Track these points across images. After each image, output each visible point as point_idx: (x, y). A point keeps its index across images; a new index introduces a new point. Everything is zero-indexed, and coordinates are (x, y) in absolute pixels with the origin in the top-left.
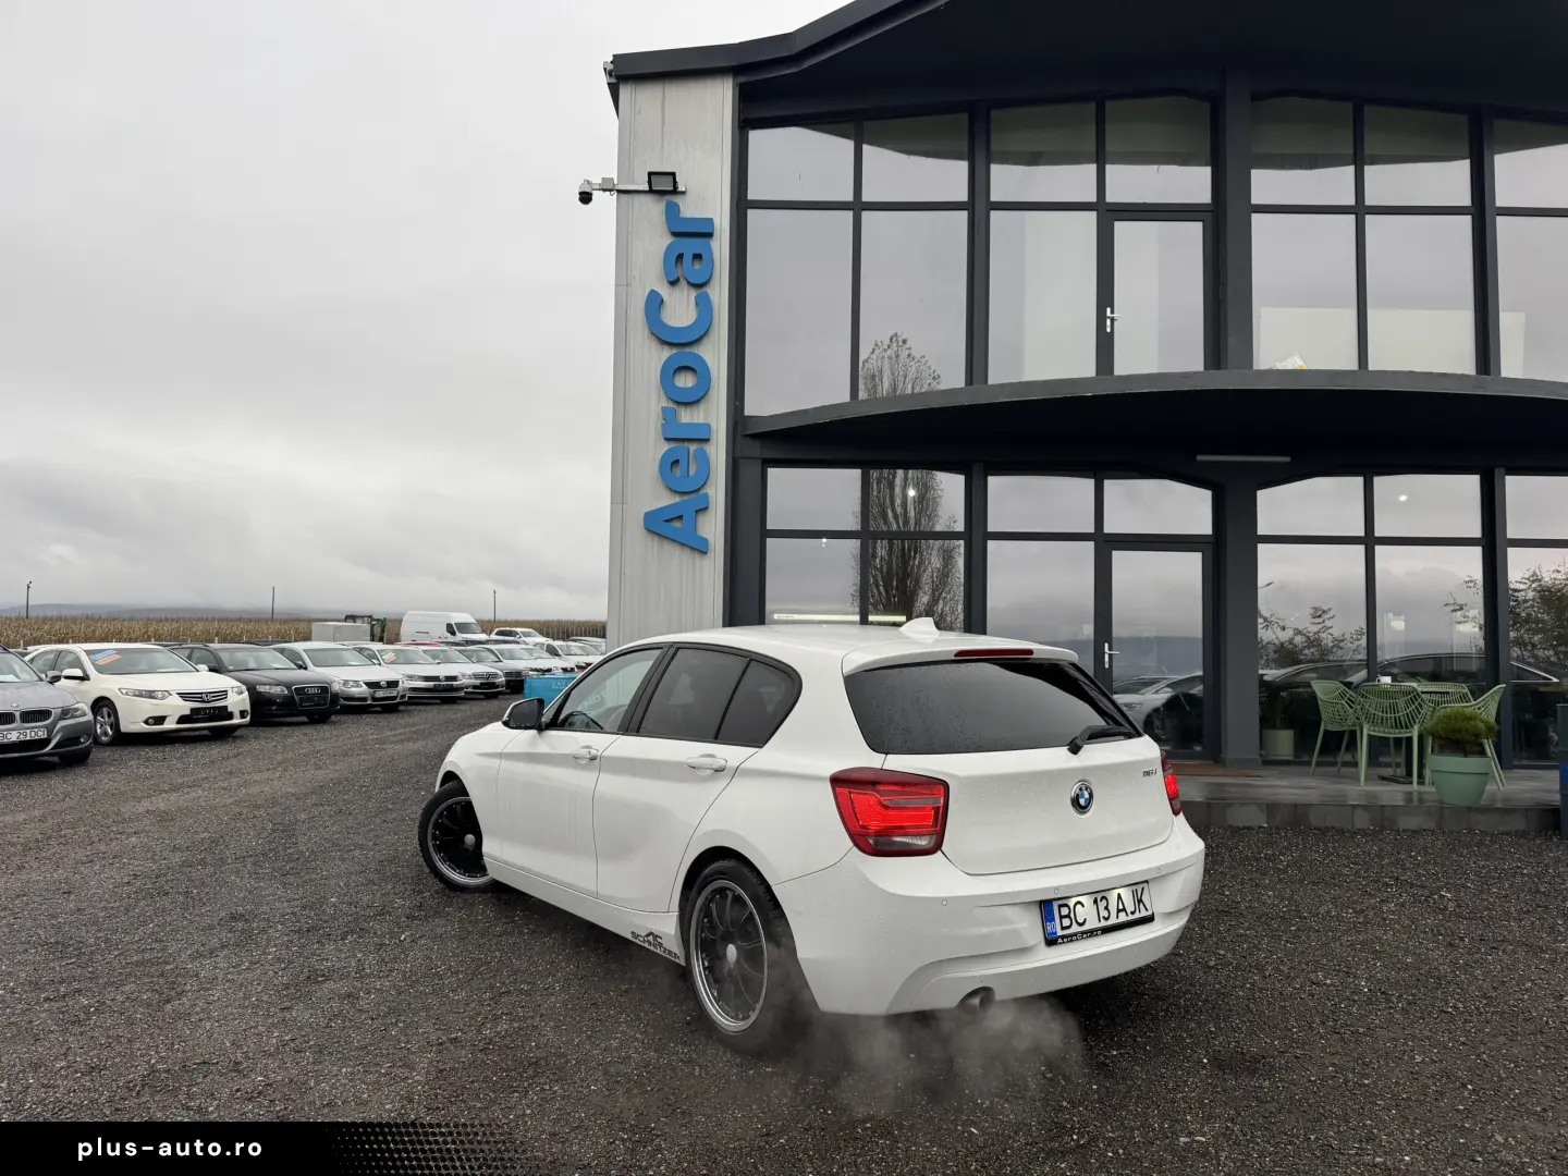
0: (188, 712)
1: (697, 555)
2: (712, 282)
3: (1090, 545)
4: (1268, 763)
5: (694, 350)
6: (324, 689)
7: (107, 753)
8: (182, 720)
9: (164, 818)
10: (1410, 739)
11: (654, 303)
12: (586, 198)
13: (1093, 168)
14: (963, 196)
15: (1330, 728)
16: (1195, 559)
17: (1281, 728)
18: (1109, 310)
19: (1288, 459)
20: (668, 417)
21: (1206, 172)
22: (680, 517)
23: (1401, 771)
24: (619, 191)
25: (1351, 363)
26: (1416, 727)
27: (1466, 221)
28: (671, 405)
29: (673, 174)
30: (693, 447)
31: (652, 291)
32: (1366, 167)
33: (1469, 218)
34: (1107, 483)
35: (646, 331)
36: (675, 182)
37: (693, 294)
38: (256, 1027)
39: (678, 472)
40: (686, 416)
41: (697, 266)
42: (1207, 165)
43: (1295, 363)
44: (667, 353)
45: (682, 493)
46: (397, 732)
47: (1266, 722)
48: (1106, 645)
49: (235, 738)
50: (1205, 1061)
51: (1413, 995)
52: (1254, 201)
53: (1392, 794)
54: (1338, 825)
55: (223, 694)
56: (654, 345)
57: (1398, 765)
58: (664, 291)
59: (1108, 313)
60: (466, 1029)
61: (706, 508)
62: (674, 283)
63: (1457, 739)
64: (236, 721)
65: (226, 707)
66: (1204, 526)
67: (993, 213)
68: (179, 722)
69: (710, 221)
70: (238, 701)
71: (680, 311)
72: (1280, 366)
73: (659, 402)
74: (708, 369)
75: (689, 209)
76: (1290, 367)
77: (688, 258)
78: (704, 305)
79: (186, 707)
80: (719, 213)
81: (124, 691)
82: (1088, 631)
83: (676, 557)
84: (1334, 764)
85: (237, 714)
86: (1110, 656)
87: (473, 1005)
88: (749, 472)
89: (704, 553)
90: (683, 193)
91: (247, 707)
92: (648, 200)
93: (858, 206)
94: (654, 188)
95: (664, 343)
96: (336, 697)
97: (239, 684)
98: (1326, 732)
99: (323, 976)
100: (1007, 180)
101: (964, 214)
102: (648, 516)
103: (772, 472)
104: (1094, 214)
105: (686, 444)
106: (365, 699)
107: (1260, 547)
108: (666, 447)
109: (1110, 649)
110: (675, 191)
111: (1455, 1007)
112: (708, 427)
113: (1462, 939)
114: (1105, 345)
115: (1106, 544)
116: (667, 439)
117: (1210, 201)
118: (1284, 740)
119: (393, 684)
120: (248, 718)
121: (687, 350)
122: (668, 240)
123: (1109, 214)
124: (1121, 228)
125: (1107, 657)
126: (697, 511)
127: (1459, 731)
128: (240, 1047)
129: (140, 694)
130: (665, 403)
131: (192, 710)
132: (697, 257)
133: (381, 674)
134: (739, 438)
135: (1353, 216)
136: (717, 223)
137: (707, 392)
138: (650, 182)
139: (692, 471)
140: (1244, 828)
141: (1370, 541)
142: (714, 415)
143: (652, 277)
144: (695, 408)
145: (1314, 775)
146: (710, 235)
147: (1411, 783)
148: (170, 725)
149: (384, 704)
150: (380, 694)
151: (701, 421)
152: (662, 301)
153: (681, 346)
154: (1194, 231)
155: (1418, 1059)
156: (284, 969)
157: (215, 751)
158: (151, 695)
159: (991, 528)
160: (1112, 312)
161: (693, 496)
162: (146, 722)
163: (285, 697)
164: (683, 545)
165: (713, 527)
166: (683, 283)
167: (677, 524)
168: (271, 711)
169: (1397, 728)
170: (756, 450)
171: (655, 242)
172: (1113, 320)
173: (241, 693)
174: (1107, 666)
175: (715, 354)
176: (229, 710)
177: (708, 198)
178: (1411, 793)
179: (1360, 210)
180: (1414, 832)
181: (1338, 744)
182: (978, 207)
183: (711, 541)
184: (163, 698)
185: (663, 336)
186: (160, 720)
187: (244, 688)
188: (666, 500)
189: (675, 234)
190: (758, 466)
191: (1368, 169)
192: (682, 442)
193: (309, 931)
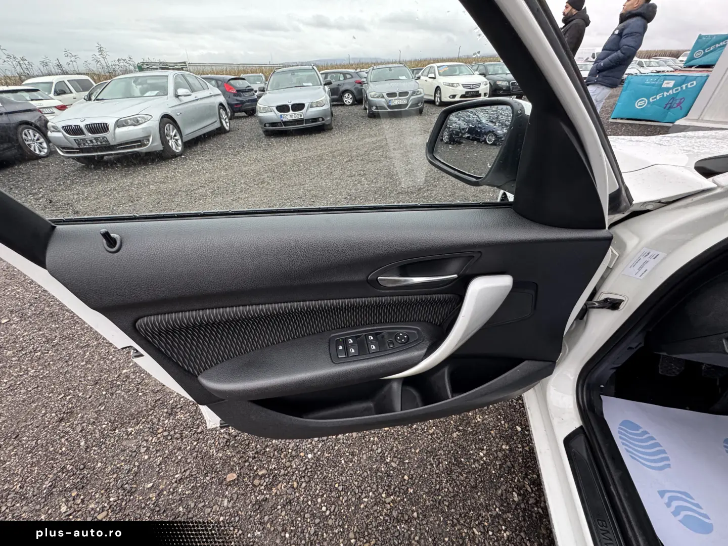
8: (462, 96)
55: (479, 85)
64: (482, 98)
70: (484, 88)
79: (463, 91)
81: (445, 84)
85: (483, 94)
91: (488, 89)
129: (449, 85)
131: (466, 92)
148: (457, 99)
158: (452, 85)
162: (450, 97)
173: (486, 84)
176: (479, 93)
184: (456, 86)
186: (454, 96)
187: (488, 82)
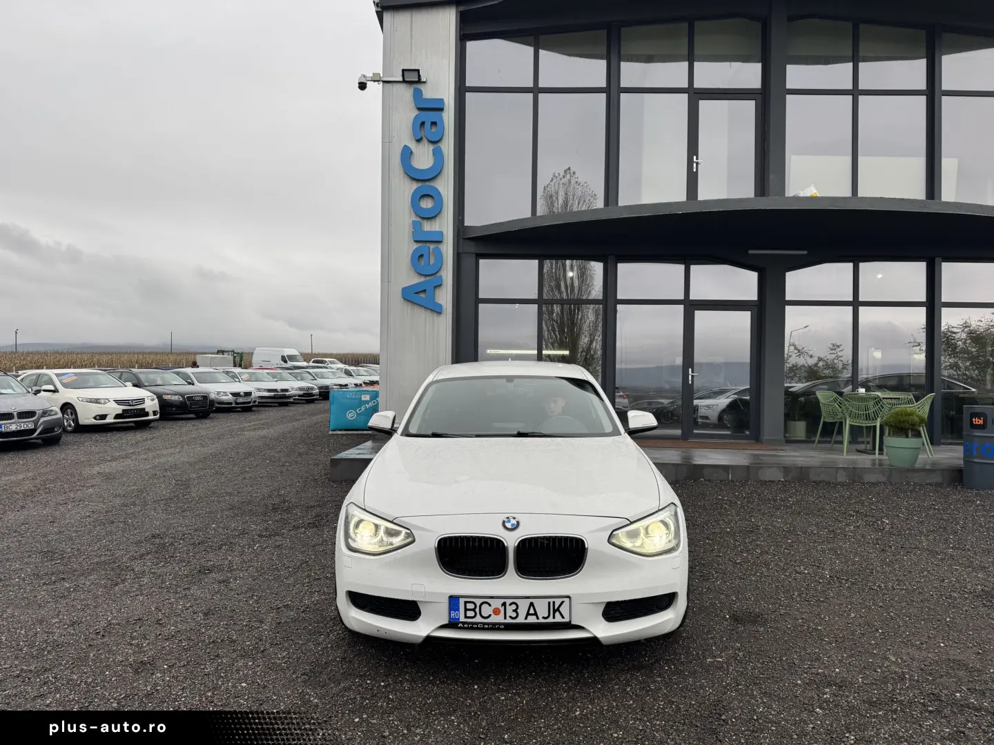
0: (120, 412)
1: (435, 314)
2: (443, 140)
3: (682, 307)
4: (789, 442)
5: (432, 184)
6: (205, 397)
7: (70, 438)
8: (117, 416)
9: (108, 477)
10: (875, 427)
11: (407, 154)
12: (362, 86)
13: (686, 64)
14: (603, 84)
15: (827, 420)
16: (746, 316)
17: (799, 420)
18: (695, 157)
19: (805, 252)
20: (416, 227)
21: (758, 67)
22: (425, 291)
23: (869, 447)
24: (384, 82)
25: (846, 192)
26: (879, 420)
27: (923, 99)
28: (418, 219)
29: (418, 71)
30: (432, 246)
31: (405, 146)
32: (860, 64)
33: (925, 97)
34: (693, 268)
35: (402, 171)
36: (419, 76)
37: (431, 147)
38: (169, 599)
39: (423, 262)
40: (428, 227)
41: (434, 129)
42: (759, 62)
43: (811, 191)
44: (415, 186)
45: (426, 276)
46: (252, 424)
47: (789, 417)
48: (690, 370)
49: (151, 427)
50: (728, 616)
51: (856, 579)
52: (788, 86)
53: (864, 460)
54: (827, 479)
55: (142, 401)
56: (407, 182)
57: (868, 443)
58: (412, 145)
59: (695, 160)
60: (294, 600)
61: (441, 285)
62: (419, 141)
63: (902, 427)
64: (151, 417)
65: (144, 409)
66: (752, 295)
67: (622, 95)
68: (115, 418)
69: (442, 100)
70: (151, 405)
71: (423, 159)
72: (802, 194)
73: (410, 218)
74: (441, 195)
75: (429, 93)
76: (809, 195)
77: (428, 125)
78: (438, 155)
79: (119, 409)
80: (448, 95)
81: (80, 399)
82: (679, 361)
83: (422, 315)
84: (830, 442)
85: (151, 413)
86: (692, 376)
87: (297, 586)
88: (468, 261)
89: (439, 313)
90: (425, 82)
91: (157, 409)
92: (403, 87)
93: (536, 90)
94: (406, 80)
95: (414, 179)
96: (212, 402)
97: (152, 394)
98: (824, 422)
99: (208, 570)
100: (631, 73)
101: (604, 96)
102: (404, 290)
103: (482, 262)
104: (686, 95)
105: (428, 244)
106: (231, 403)
107: (787, 308)
108: (415, 246)
109: (693, 372)
110: (419, 81)
111: (879, 586)
112: (441, 233)
113: (890, 547)
114: (692, 180)
115: (691, 306)
116: (416, 241)
117: (760, 87)
118: (800, 428)
119: (248, 394)
120: (158, 416)
121: (428, 184)
122: (416, 112)
123: (696, 95)
124: (703, 105)
125: (690, 376)
126: (435, 287)
127: (904, 422)
128: (161, 610)
129: (91, 401)
130: (414, 218)
131: (124, 410)
132: (434, 123)
133: (241, 388)
134: (461, 240)
135: (851, 97)
136: (446, 101)
137: (440, 212)
138: (403, 76)
139: (432, 262)
140: (770, 481)
141: (856, 304)
142: (445, 226)
143: (405, 137)
144: (433, 221)
145: (816, 449)
146: (442, 110)
147: (875, 454)
148: (110, 420)
149: (243, 406)
150: (241, 400)
151: (437, 229)
152: (412, 152)
153: (424, 181)
154: (749, 107)
155: (853, 615)
156: (185, 566)
157: (139, 436)
158: (97, 401)
159: (619, 297)
160: (697, 159)
161: (432, 277)
162: (95, 418)
163: (181, 402)
164: (426, 308)
165: (445, 297)
166: (425, 141)
167: (422, 295)
168: (173, 411)
169: (867, 420)
170: (472, 248)
171: (407, 114)
172: (697, 163)
173: (153, 400)
174: (690, 383)
175: (445, 187)
176: (146, 410)
177: (441, 86)
178: (874, 460)
179: (855, 92)
180: (873, 483)
181: (831, 431)
182: (613, 91)
183: (444, 307)
184: (105, 403)
185: (412, 175)
186: (103, 417)
187: (155, 397)
188: (415, 280)
189: (419, 109)
190: (473, 259)
191: (861, 65)
192: (425, 243)
193: (199, 544)
